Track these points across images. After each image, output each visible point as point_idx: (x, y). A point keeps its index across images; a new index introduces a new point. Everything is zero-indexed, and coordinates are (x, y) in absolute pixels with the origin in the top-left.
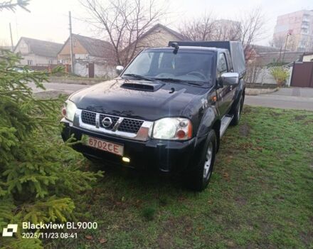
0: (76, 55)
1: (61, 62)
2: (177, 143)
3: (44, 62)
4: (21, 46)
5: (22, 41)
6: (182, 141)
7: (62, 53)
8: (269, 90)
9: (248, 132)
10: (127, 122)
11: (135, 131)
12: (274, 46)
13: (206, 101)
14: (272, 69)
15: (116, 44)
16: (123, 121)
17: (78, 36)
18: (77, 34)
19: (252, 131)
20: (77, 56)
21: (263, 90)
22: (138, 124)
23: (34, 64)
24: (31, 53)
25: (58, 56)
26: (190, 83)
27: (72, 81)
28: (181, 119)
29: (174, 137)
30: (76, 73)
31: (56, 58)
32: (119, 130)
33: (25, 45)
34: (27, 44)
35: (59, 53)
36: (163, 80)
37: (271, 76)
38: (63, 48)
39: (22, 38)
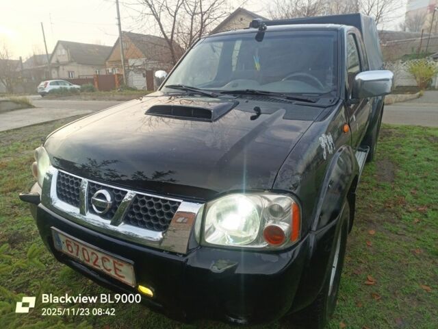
0: (129, 60)
1: (110, 71)
2: (265, 257)
3: (89, 72)
4: (59, 52)
5: (60, 46)
6: (277, 252)
7: (112, 58)
8: (408, 96)
9: (394, 174)
10: (143, 202)
11: (162, 226)
12: (407, 30)
13: (330, 138)
14: (409, 64)
15: (170, 38)
16: (135, 200)
17: (129, 33)
18: (128, 31)
19: (400, 172)
20: (131, 62)
21: (399, 95)
22: (167, 207)
23: (76, 76)
24: (72, 62)
25: (107, 63)
26: (291, 98)
27: (123, 97)
28: (273, 197)
29: (257, 241)
30: (130, 85)
31: (104, 66)
32: (128, 221)
33: (64, 52)
34: (66, 49)
35: (107, 59)
36: (235, 93)
37: (408, 74)
38: (112, 52)
39: (59, 42)
